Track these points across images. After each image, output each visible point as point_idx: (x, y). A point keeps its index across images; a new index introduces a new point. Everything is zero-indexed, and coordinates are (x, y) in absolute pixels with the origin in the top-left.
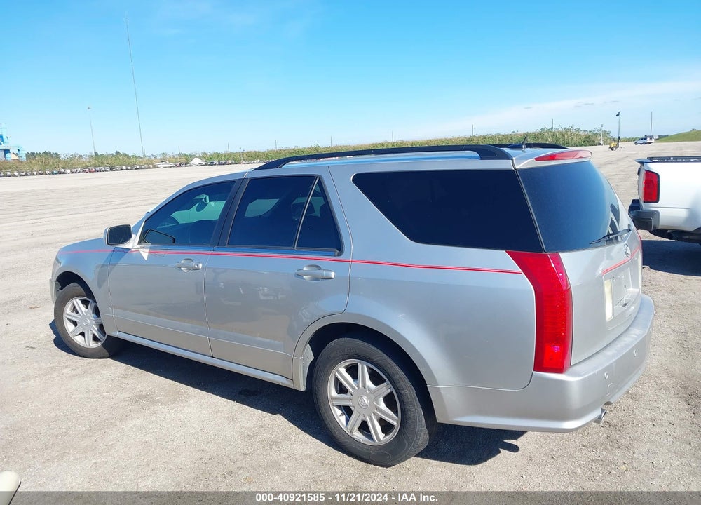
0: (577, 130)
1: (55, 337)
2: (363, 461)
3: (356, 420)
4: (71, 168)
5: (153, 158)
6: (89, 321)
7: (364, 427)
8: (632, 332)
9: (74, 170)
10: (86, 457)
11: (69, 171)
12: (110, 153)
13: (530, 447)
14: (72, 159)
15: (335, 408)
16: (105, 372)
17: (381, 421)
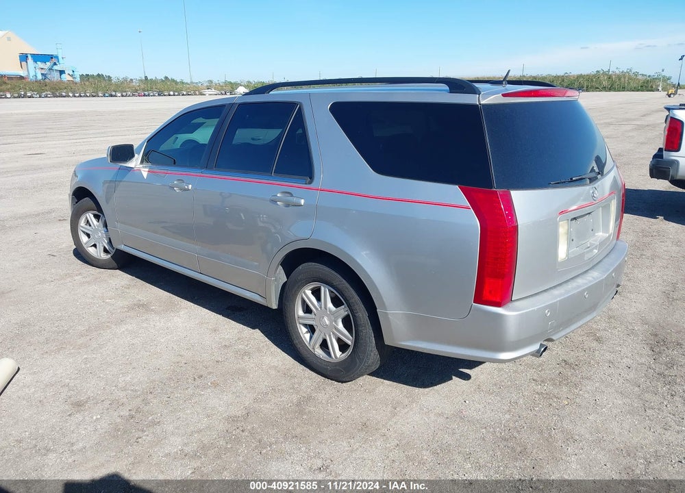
0: (636, 74)
1: (75, 247)
2: (322, 376)
3: (318, 337)
4: (122, 92)
5: (200, 85)
6: (100, 235)
7: (324, 345)
8: (590, 275)
9: (124, 94)
10: (80, 353)
11: (119, 95)
12: (159, 78)
13: (482, 377)
14: (122, 83)
15: (301, 326)
16: (111, 281)
17: (339, 340)
